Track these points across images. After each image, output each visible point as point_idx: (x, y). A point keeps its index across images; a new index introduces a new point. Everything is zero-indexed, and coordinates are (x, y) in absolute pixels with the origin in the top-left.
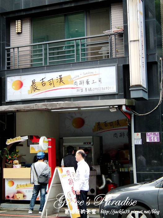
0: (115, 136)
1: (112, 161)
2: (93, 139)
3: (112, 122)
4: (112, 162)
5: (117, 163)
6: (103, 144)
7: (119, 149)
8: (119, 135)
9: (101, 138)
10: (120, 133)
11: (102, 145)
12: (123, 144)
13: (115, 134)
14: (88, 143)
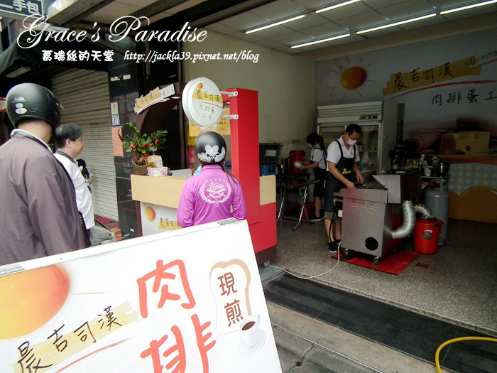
0: (435, 101)
1: (423, 155)
2: (383, 108)
3: (432, 70)
4: (422, 159)
5: (436, 161)
6: (405, 120)
7: (443, 131)
8: (445, 98)
9: (401, 107)
10: (450, 95)
11: (402, 122)
12: (454, 119)
13: (437, 96)
14: (370, 118)
